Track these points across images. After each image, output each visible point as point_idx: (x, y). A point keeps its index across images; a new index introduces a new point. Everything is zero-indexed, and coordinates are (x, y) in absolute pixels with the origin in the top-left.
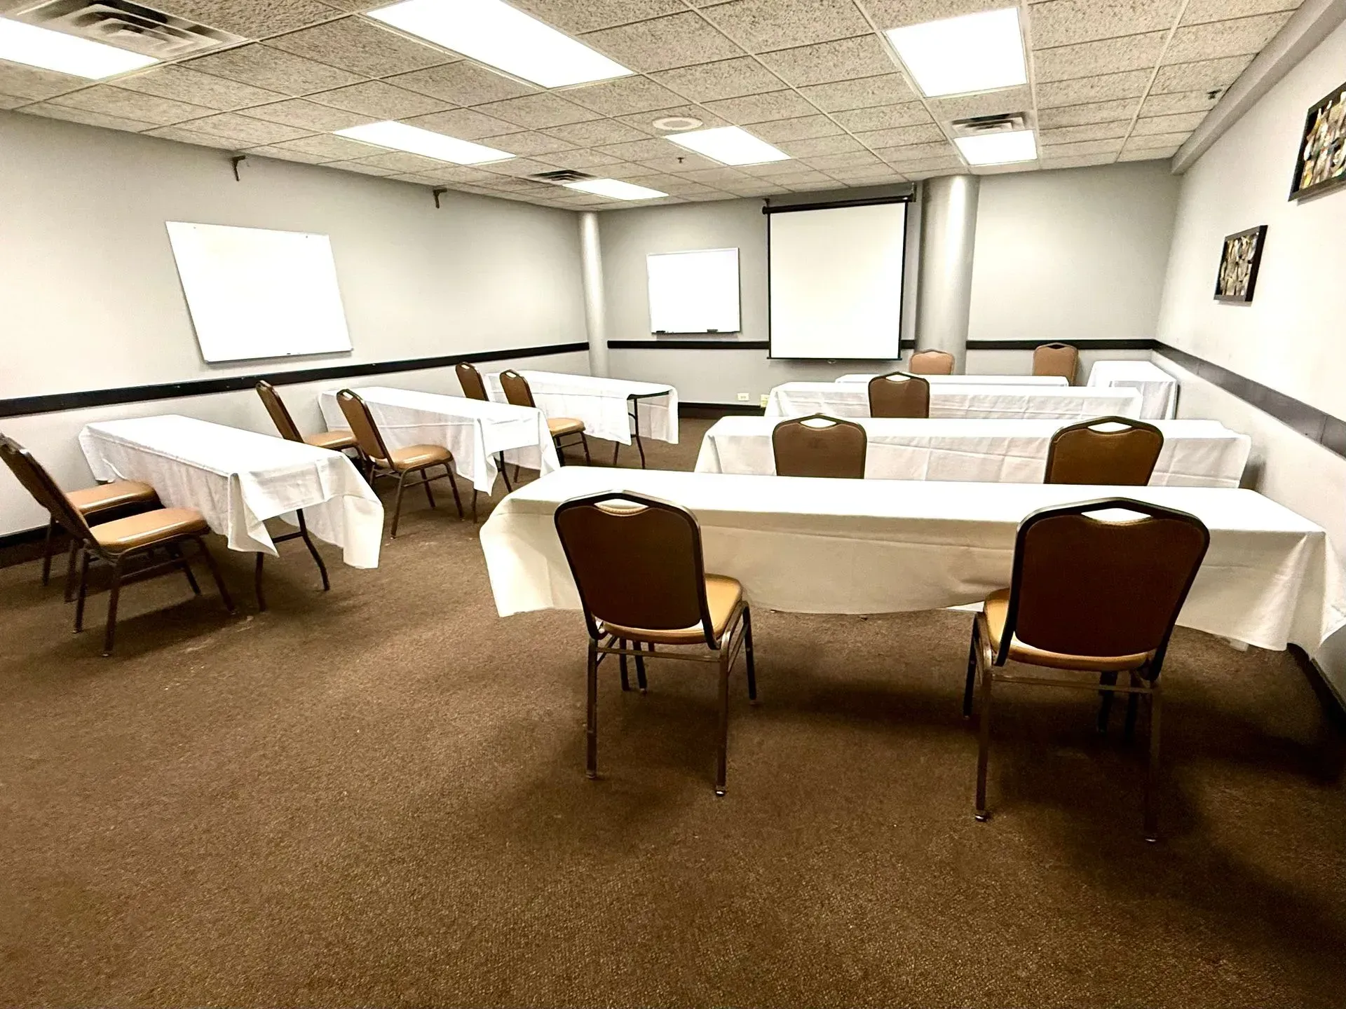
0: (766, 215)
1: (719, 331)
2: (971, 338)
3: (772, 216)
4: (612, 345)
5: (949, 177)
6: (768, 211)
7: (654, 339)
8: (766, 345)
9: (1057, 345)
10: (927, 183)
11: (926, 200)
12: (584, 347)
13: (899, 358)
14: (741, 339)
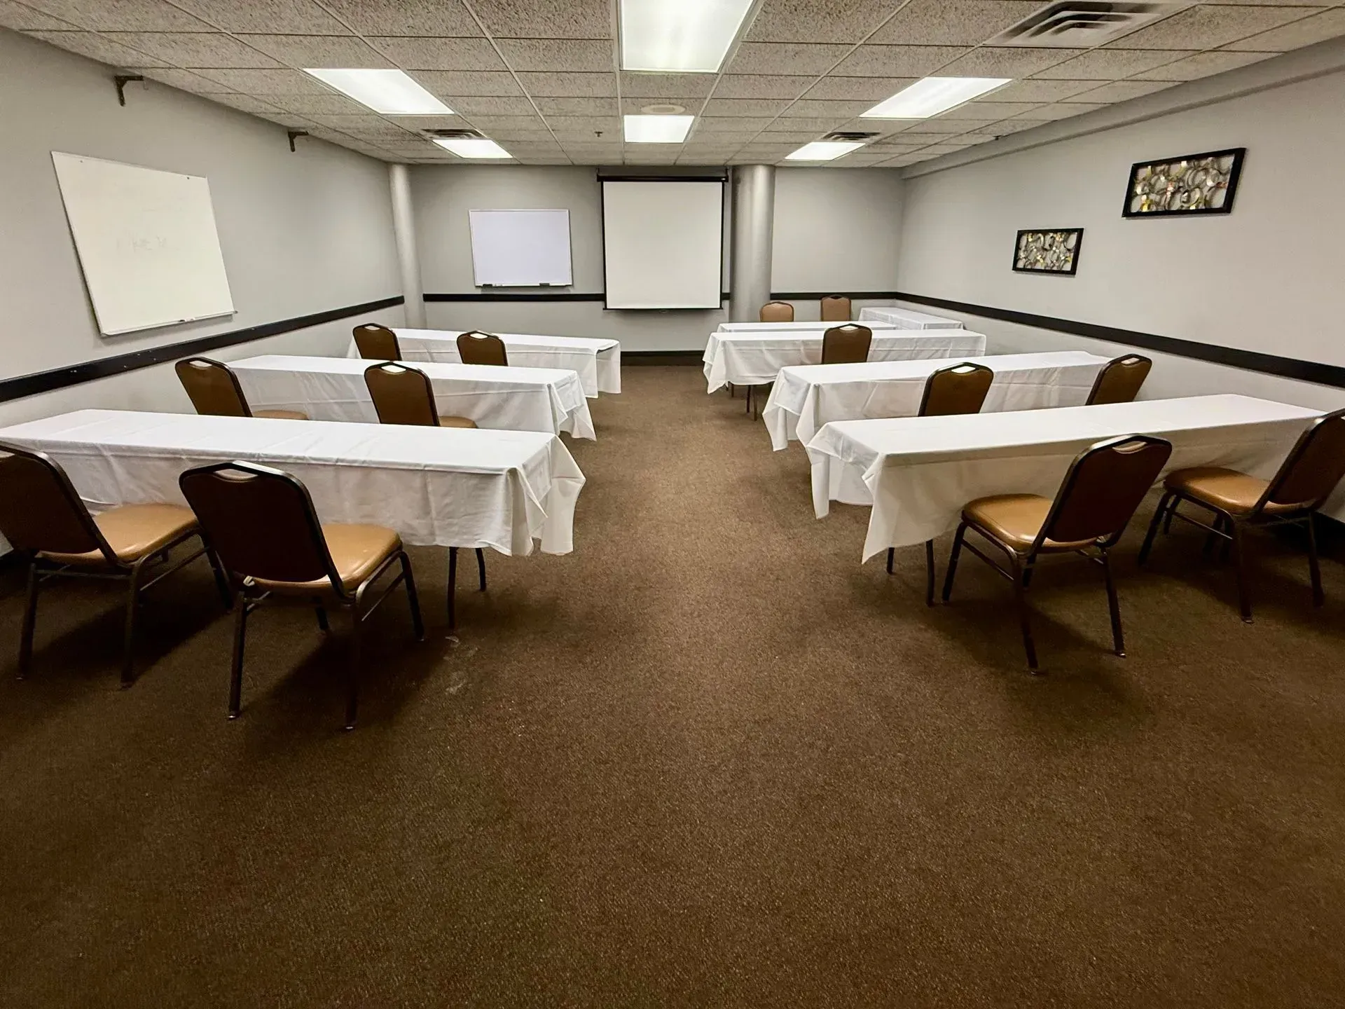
0: (600, 183)
1: (551, 284)
2: (773, 291)
3: (606, 184)
4: (428, 298)
5: (752, 166)
6: (601, 179)
7: (479, 292)
8: (602, 298)
9: (836, 296)
10: (736, 169)
11: (736, 182)
12: (399, 301)
13: (721, 308)
14: (572, 292)
